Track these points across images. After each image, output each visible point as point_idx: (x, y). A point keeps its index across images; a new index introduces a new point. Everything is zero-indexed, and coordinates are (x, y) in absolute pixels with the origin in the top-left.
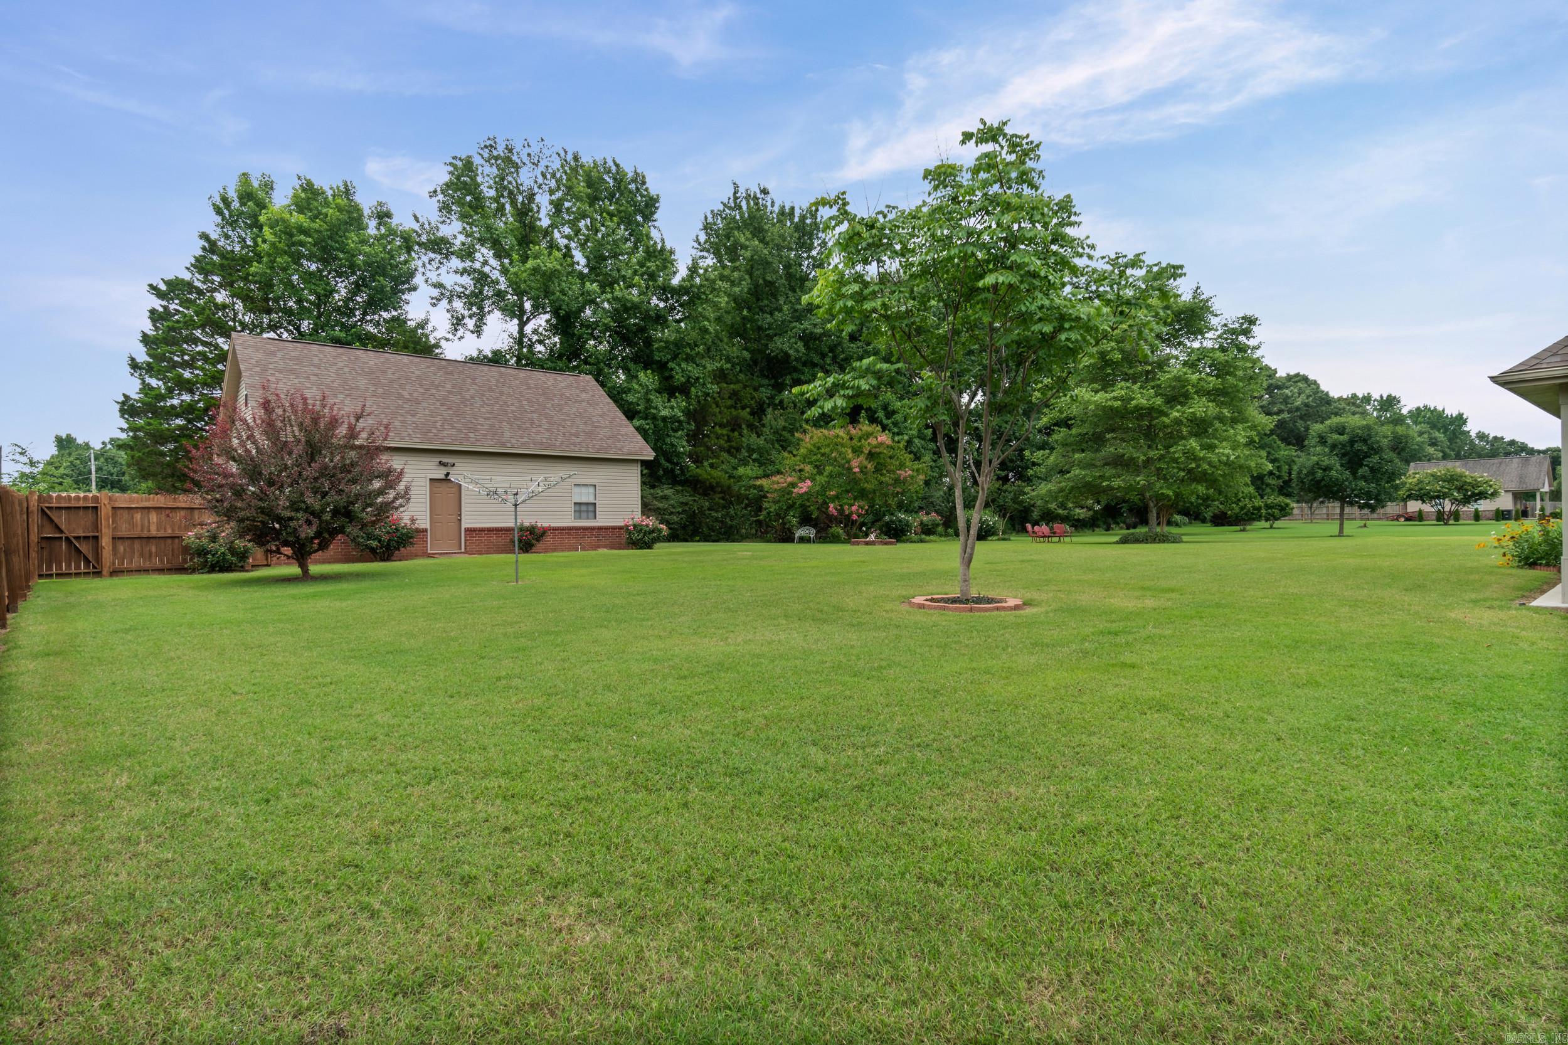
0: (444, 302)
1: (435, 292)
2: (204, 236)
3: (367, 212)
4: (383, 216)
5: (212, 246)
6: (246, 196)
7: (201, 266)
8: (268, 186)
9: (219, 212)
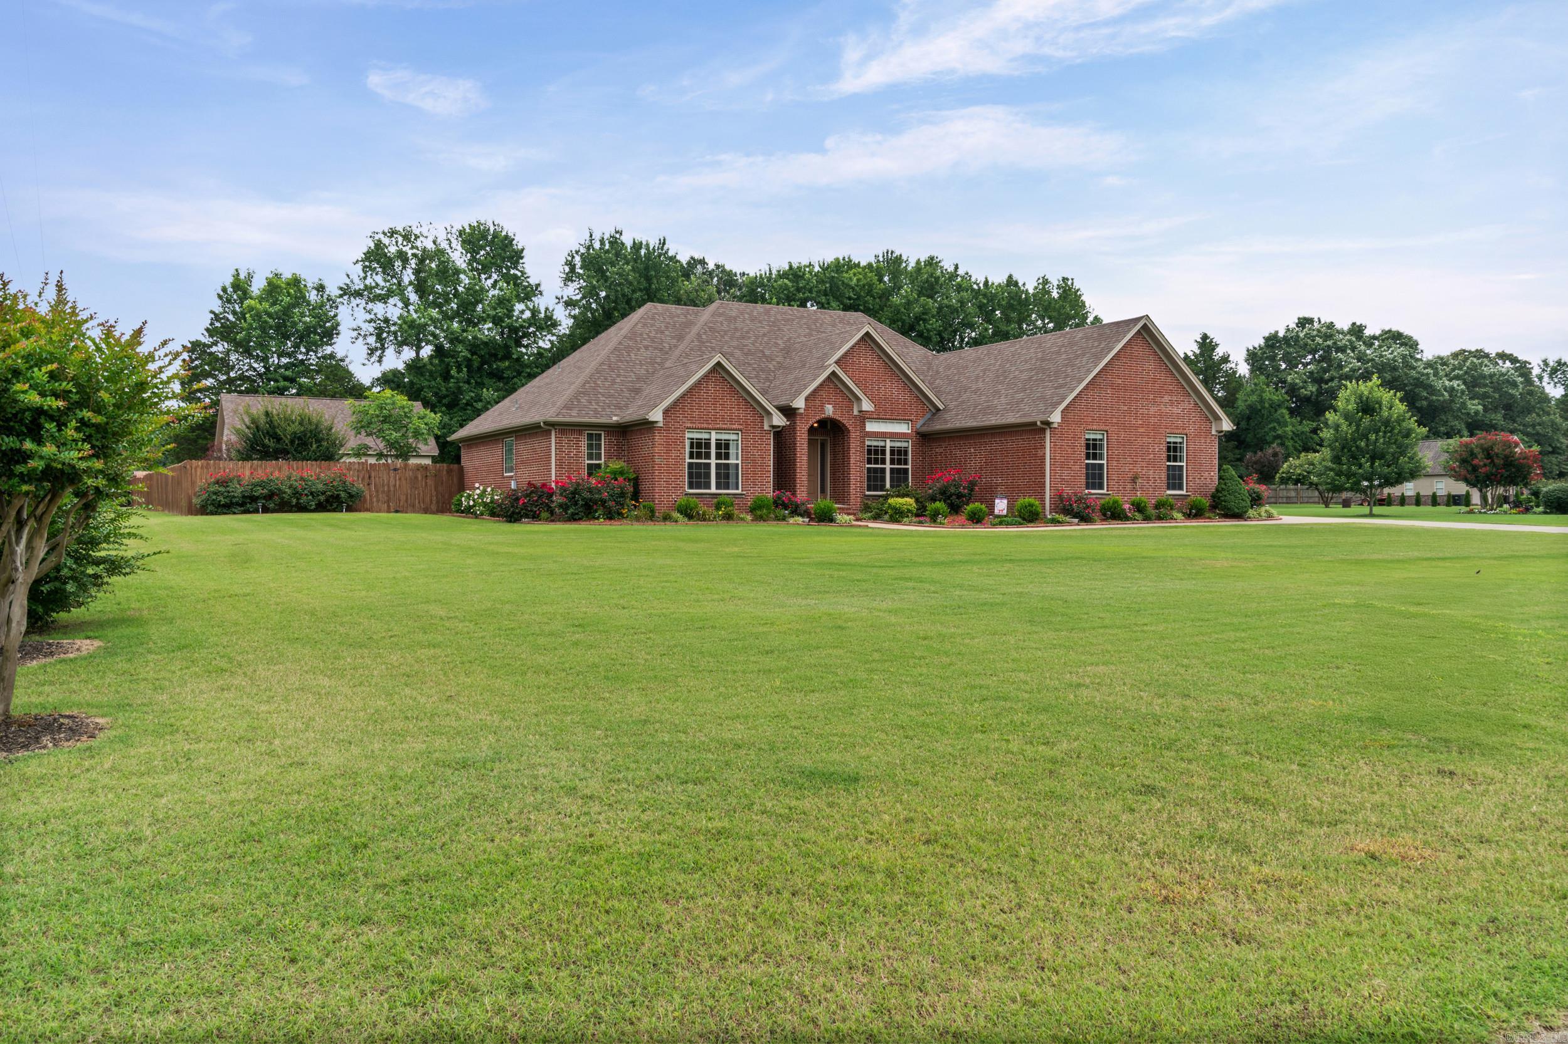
0: (361, 339)
1: (355, 334)
2: (212, 312)
3: (310, 285)
4: (321, 288)
5: (217, 317)
6: (236, 286)
7: (210, 332)
8: (250, 276)
9: (220, 297)
